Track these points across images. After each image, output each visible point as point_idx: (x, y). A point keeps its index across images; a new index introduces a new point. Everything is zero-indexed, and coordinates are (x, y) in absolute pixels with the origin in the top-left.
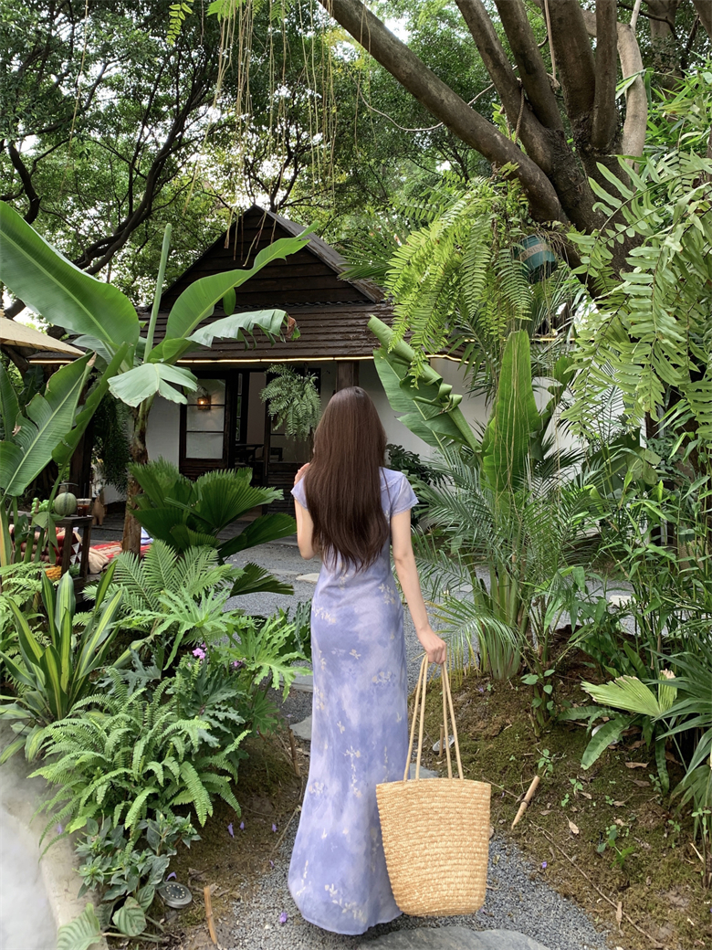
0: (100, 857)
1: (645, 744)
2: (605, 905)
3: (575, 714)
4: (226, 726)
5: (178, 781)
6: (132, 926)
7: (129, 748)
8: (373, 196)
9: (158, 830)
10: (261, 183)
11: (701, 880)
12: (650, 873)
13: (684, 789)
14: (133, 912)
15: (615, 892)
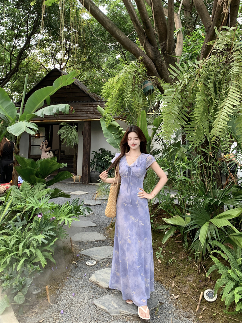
0: (9, 280)
1: (181, 235)
2: (169, 282)
3: (160, 228)
4: (50, 237)
5: (35, 255)
6: (20, 301)
7: (17, 246)
8: (95, 66)
9: (28, 270)
10: (57, 60)
11: (197, 273)
12: (182, 272)
13: (192, 247)
14: (20, 296)
15: (172, 279)
